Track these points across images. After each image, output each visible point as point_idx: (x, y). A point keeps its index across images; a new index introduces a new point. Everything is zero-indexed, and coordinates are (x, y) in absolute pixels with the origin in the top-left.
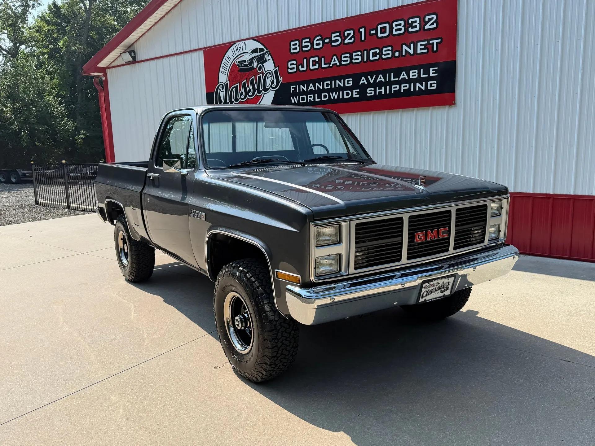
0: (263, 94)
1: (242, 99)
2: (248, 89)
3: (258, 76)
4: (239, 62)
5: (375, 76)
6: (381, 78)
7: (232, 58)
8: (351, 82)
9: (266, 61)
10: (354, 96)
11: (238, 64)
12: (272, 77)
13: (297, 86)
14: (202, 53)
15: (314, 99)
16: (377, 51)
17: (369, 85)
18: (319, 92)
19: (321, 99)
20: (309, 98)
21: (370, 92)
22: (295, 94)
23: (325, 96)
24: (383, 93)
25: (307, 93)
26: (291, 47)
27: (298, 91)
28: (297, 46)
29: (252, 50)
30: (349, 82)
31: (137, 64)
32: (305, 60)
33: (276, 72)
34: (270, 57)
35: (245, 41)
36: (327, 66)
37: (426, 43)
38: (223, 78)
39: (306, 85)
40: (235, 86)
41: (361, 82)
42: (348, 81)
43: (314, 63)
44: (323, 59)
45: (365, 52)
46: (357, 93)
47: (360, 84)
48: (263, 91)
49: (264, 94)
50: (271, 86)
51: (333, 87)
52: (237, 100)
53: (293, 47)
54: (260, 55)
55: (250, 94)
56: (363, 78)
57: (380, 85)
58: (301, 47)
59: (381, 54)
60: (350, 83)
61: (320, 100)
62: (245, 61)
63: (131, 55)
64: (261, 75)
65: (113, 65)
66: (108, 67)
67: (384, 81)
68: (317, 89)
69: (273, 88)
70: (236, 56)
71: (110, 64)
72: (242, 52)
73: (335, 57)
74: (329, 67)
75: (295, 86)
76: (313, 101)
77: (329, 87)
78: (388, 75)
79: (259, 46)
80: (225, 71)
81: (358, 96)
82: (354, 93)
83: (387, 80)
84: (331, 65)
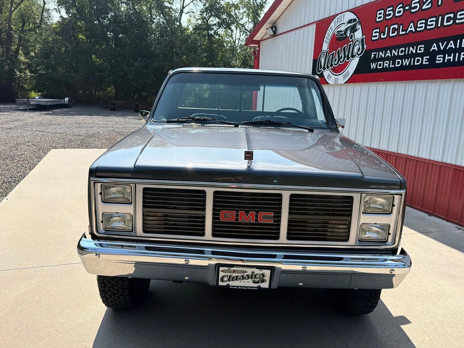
0: (351, 60)
2: (340, 56)
3: (349, 44)
4: (338, 32)
5: (446, 42)
6: (451, 45)
7: (334, 29)
8: (423, 49)
9: (356, 30)
10: (424, 63)
11: (337, 34)
12: (359, 44)
13: (377, 53)
14: (315, 26)
15: (389, 65)
16: (452, 15)
17: (439, 52)
18: (393, 59)
19: (395, 65)
20: (385, 65)
21: (439, 59)
22: (375, 60)
23: (398, 63)
24: (452, 61)
25: (383, 59)
27: (377, 58)
28: (382, 15)
29: (348, 21)
30: (421, 49)
31: (276, 37)
32: (387, 28)
33: (363, 39)
34: (360, 27)
35: (344, 14)
36: (404, 32)
38: (325, 47)
39: (384, 52)
40: (332, 53)
41: (433, 48)
42: (420, 48)
43: (394, 30)
44: (401, 26)
45: (440, 17)
46: (426, 60)
47: (431, 50)
48: (351, 58)
49: (352, 60)
50: (357, 53)
51: (406, 53)
52: (331, 65)
53: (378, 16)
54: (353, 25)
55: (341, 60)
56: (435, 44)
57: (450, 51)
58: (385, 15)
59: (455, 18)
60: (422, 50)
61: (393, 66)
62: (341, 31)
63: (272, 30)
64: (352, 43)
65: (264, 39)
66: (262, 40)
67: (454, 47)
68: (392, 55)
69: (358, 55)
70: (336, 26)
71: (263, 37)
72: (341, 23)
73: (412, 24)
74: (406, 34)
75: (375, 53)
76: (388, 67)
77: (403, 54)
78: (459, 41)
79: (353, 16)
80: (327, 40)
81: (428, 63)
82: (424, 60)
83: (458, 47)
84: (408, 32)
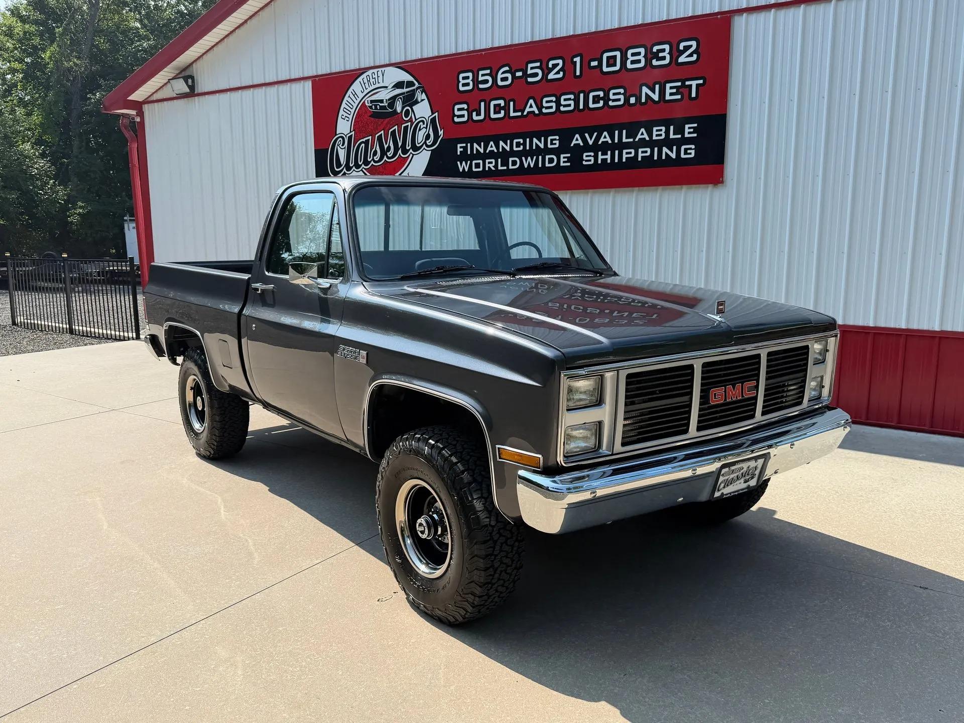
0: (411, 155)
1: (375, 162)
2: (386, 147)
3: (403, 126)
4: (372, 101)
5: (596, 134)
6: (605, 138)
7: (361, 96)
8: (557, 142)
9: (417, 102)
10: (562, 164)
11: (371, 105)
12: (426, 128)
13: (469, 145)
14: (308, 85)
15: (496, 166)
16: (601, 94)
17: (586, 148)
18: (504, 156)
19: (508, 166)
20: (487, 165)
21: (588, 158)
22: (465, 157)
23: (514, 163)
24: (609, 161)
25: (484, 157)
26: (460, 82)
27: (469, 153)
28: (469, 81)
29: (394, 84)
30: (554, 142)
31: (196, 98)
32: (483, 104)
33: (433, 121)
34: (424, 96)
35: (383, 69)
36: (519, 114)
37: (679, 84)
38: (344, 127)
39: (482, 143)
40: (364, 140)
41: (574, 142)
42: (552, 140)
43: (497, 109)
44: (512, 103)
45: (582, 95)
46: (566, 160)
47: (572, 145)
48: (411, 151)
49: (413, 155)
50: (425, 143)
51: (528, 148)
53: (462, 82)
54: (407, 92)
55: (390, 154)
56: (577, 136)
57: (605, 148)
58: (476, 82)
59: (606, 99)
60: (555, 144)
61: (505, 168)
62: (382, 101)
63: (187, 82)
64: (409, 124)
65: (155, 97)
66: (147, 101)
67: (610, 142)
68: (501, 150)
69: (428, 146)
70: (366, 92)
71: (150, 96)
72: (377, 85)
73: (531, 101)
74: (522, 116)
75: (464, 145)
76: (493, 169)
77: (521, 148)
78: (617, 132)
79: (406, 77)
80: (348, 116)
81: (569, 164)
82: (562, 160)
83: (616, 141)
84: (525, 113)
